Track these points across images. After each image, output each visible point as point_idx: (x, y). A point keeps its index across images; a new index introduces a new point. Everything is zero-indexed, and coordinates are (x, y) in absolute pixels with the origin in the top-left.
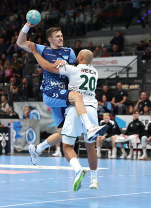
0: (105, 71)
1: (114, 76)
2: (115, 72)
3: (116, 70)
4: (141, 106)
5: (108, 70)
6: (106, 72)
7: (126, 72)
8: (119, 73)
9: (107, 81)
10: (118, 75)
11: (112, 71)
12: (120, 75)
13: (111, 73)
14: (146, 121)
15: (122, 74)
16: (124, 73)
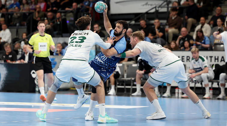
0: (143, 5)
1: (153, 11)
2: (154, 6)
3: (155, 4)
4: (182, 42)
5: (147, 4)
6: (145, 6)
7: (166, 6)
8: (158, 7)
9: (146, 15)
10: (157, 9)
11: (151, 5)
12: (160, 9)
13: (150, 7)
14: (187, 57)
15: (162, 7)
16: (164, 7)
